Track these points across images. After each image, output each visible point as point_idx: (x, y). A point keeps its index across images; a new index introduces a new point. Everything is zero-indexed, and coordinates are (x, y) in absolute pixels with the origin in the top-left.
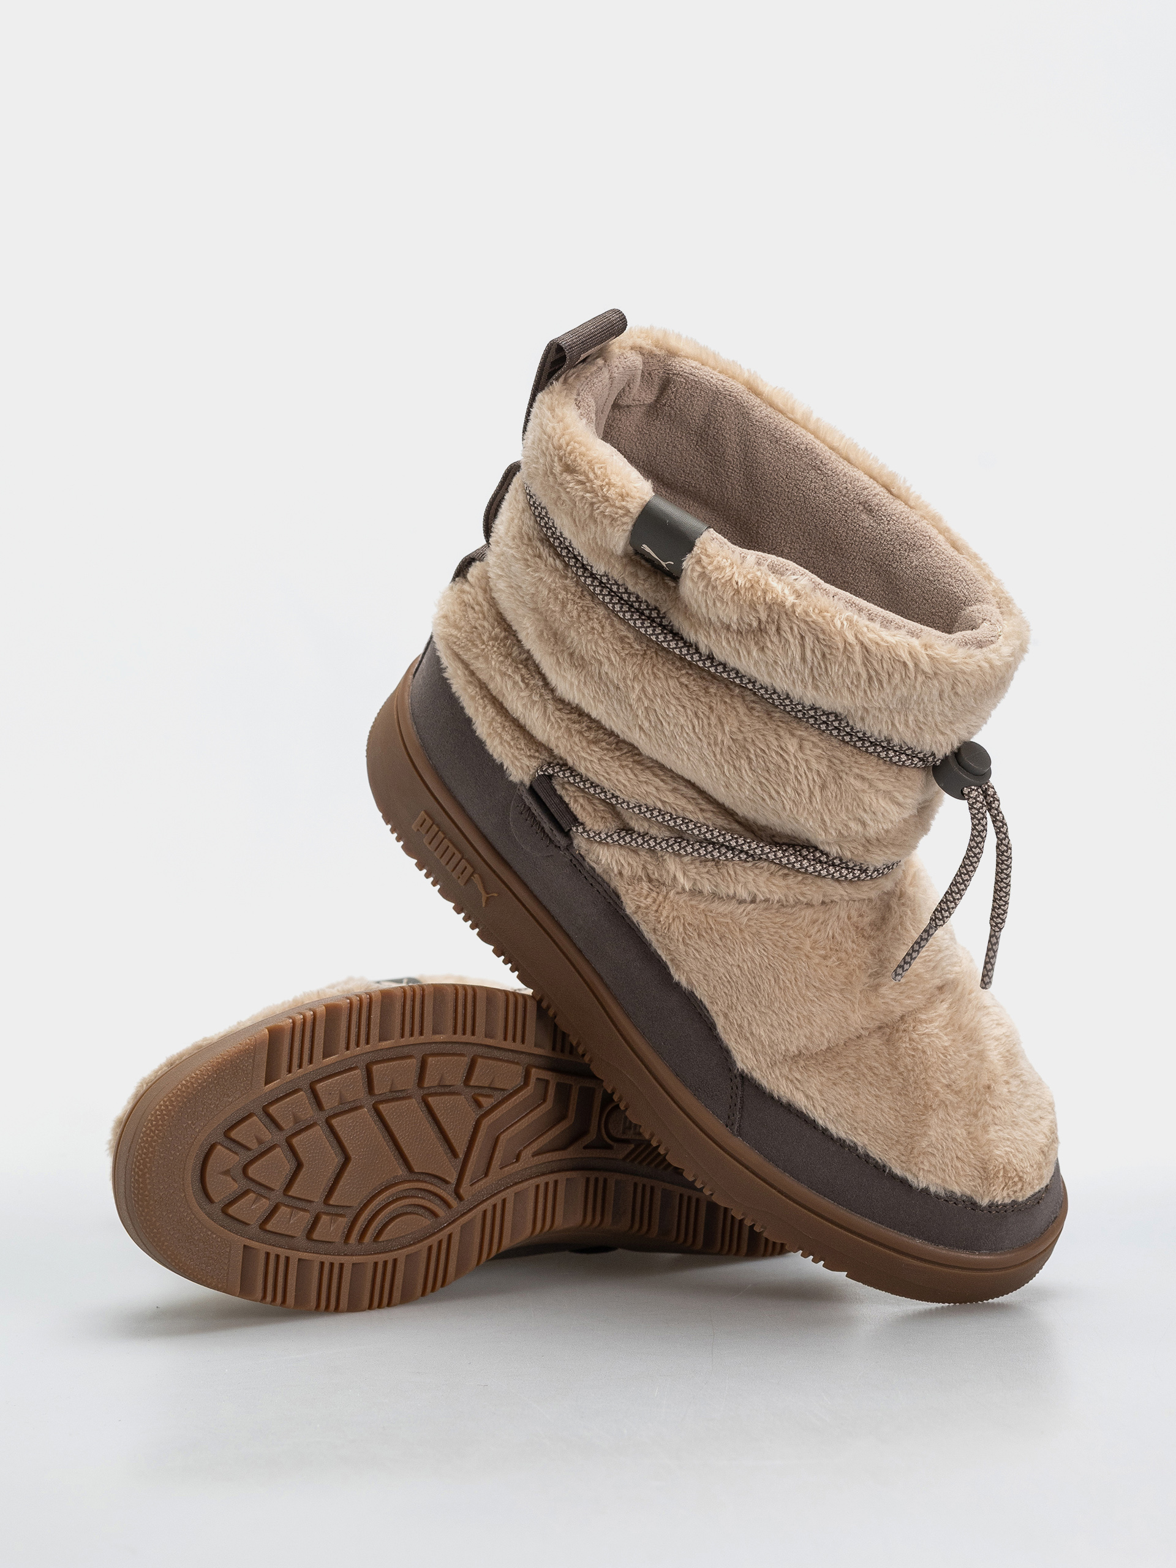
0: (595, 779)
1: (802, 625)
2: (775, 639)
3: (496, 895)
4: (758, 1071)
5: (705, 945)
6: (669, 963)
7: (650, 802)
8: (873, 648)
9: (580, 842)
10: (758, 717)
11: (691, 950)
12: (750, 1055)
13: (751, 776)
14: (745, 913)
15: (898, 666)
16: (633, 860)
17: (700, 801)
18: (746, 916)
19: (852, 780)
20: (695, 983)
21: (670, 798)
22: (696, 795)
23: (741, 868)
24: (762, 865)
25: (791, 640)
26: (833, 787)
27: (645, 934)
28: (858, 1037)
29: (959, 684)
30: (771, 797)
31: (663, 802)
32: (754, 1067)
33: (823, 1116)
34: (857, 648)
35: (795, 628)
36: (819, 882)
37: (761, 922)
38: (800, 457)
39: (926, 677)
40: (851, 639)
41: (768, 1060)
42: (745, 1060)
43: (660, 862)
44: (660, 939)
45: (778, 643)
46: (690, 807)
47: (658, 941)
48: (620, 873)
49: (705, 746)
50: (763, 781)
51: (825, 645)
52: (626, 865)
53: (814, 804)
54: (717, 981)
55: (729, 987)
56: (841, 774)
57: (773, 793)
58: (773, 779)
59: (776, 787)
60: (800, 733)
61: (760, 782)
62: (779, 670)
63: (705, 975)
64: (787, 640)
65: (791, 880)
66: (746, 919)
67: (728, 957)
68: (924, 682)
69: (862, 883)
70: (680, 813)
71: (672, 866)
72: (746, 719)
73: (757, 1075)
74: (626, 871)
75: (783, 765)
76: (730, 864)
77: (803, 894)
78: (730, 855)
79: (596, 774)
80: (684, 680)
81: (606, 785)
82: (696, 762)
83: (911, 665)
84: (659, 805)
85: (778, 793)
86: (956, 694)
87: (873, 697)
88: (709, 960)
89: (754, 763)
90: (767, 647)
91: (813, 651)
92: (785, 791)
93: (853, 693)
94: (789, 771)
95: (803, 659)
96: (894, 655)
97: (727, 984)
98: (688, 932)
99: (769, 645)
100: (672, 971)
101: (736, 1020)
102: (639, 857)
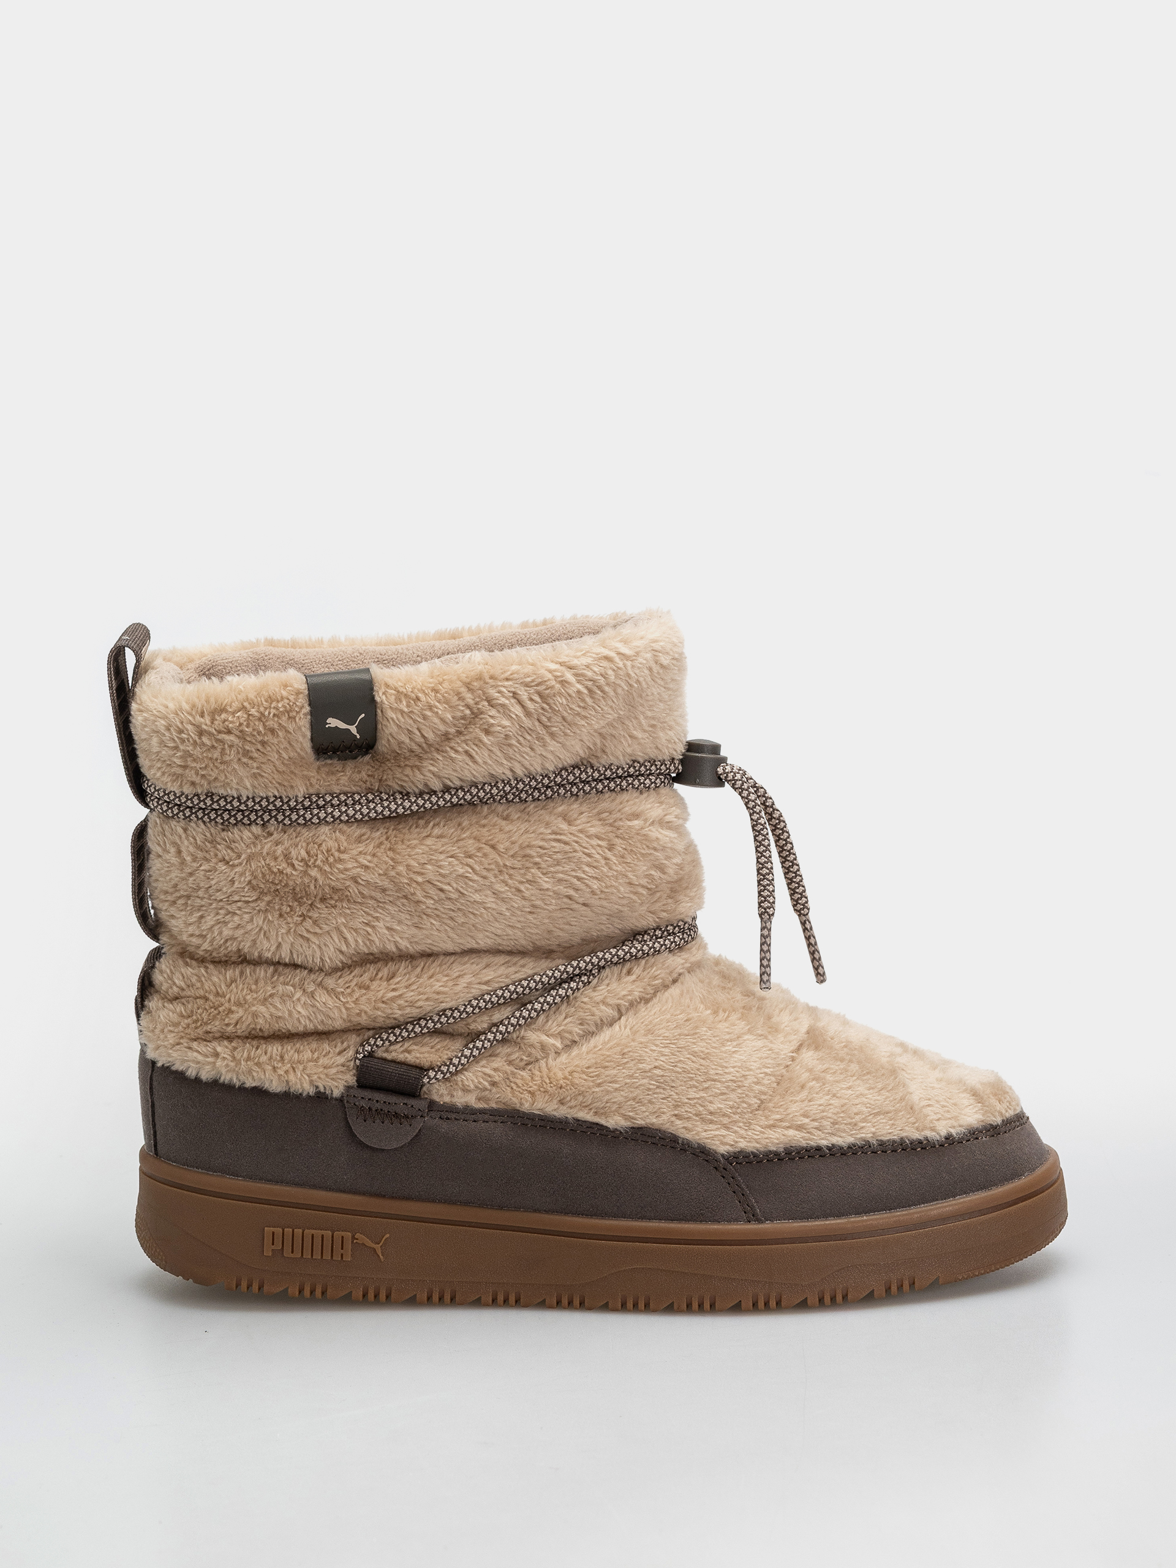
0: (415, 1012)
1: (506, 683)
2: (493, 712)
3: (388, 1235)
4: (742, 1140)
5: (615, 1072)
6: (596, 1119)
7: (475, 992)
8: (575, 662)
9: (438, 1090)
10: (518, 818)
11: (606, 1087)
12: (723, 1132)
13: (547, 879)
14: (623, 1028)
15: (605, 663)
16: (498, 1063)
17: (516, 959)
18: (625, 1028)
19: (629, 823)
20: (631, 1114)
21: (489, 975)
22: (508, 958)
23: (590, 990)
24: (605, 975)
25: (507, 702)
26: (618, 841)
27: (555, 1113)
28: (793, 1061)
29: (661, 654)
30: (577, 890)
31: (487, 983)
32: (736, 1140)
33: (823, 1136)
34: (563, 668)
35: (504, 690)
36: (660, 958)
37: (642, 1023)
39: (632, 661)
40: (553, 666)
41: (741, 1124)
42: (725, 1140)
43: (517, 1043)
44: (573, 1103)
45: (498, 715)
46: (513, 969)
47: (571, 1108)
48: (494, 1084)
49: (493, 880)
50: (561, 876)
51: (537, 685)
52: (492, 1073)
53: (614, 867)
54: (648, 1095)
55: (662, 1091)
56: (616, 824)
57: (575, 881)
58: (567, 868)
59: (574, 874)
60: (560, 809)
61: (560, 881)
62: (514, 742)
63: (634, 1099)
64: (503, 706)
65: (637, 971)
66: (628, 1029)
67: (641, 1066)
68: (633, 667)
70: (508, 981)
71: (533, 1036)
72: (510, 827)
73: (743, 1144)
74: (497, 1077)
75: (567, 848)
76: (579, 994)
77: (655, 978)
78: (573, 985)
79: (412, 1004)
80: (436, 831)
81: (428, 1006)
82: (494, 906)
83: (612, 654)
84: (485, 987)
85: (579, 879)
86: (662, 666)
87: (602, 710)
88: (628, 1081)
89: (543, 865)
90: (492, 725)
91: (531, 700)
92: (584, 872)
93: (586, 717)
94: (575, 851)
95: (528, 714)
96: (594, 656)
97: (658, 1090)
98: (592, 1075)
99: (492, 721)
100: (603, 1122)
101: (690, 1112)
102: (496, 1055)
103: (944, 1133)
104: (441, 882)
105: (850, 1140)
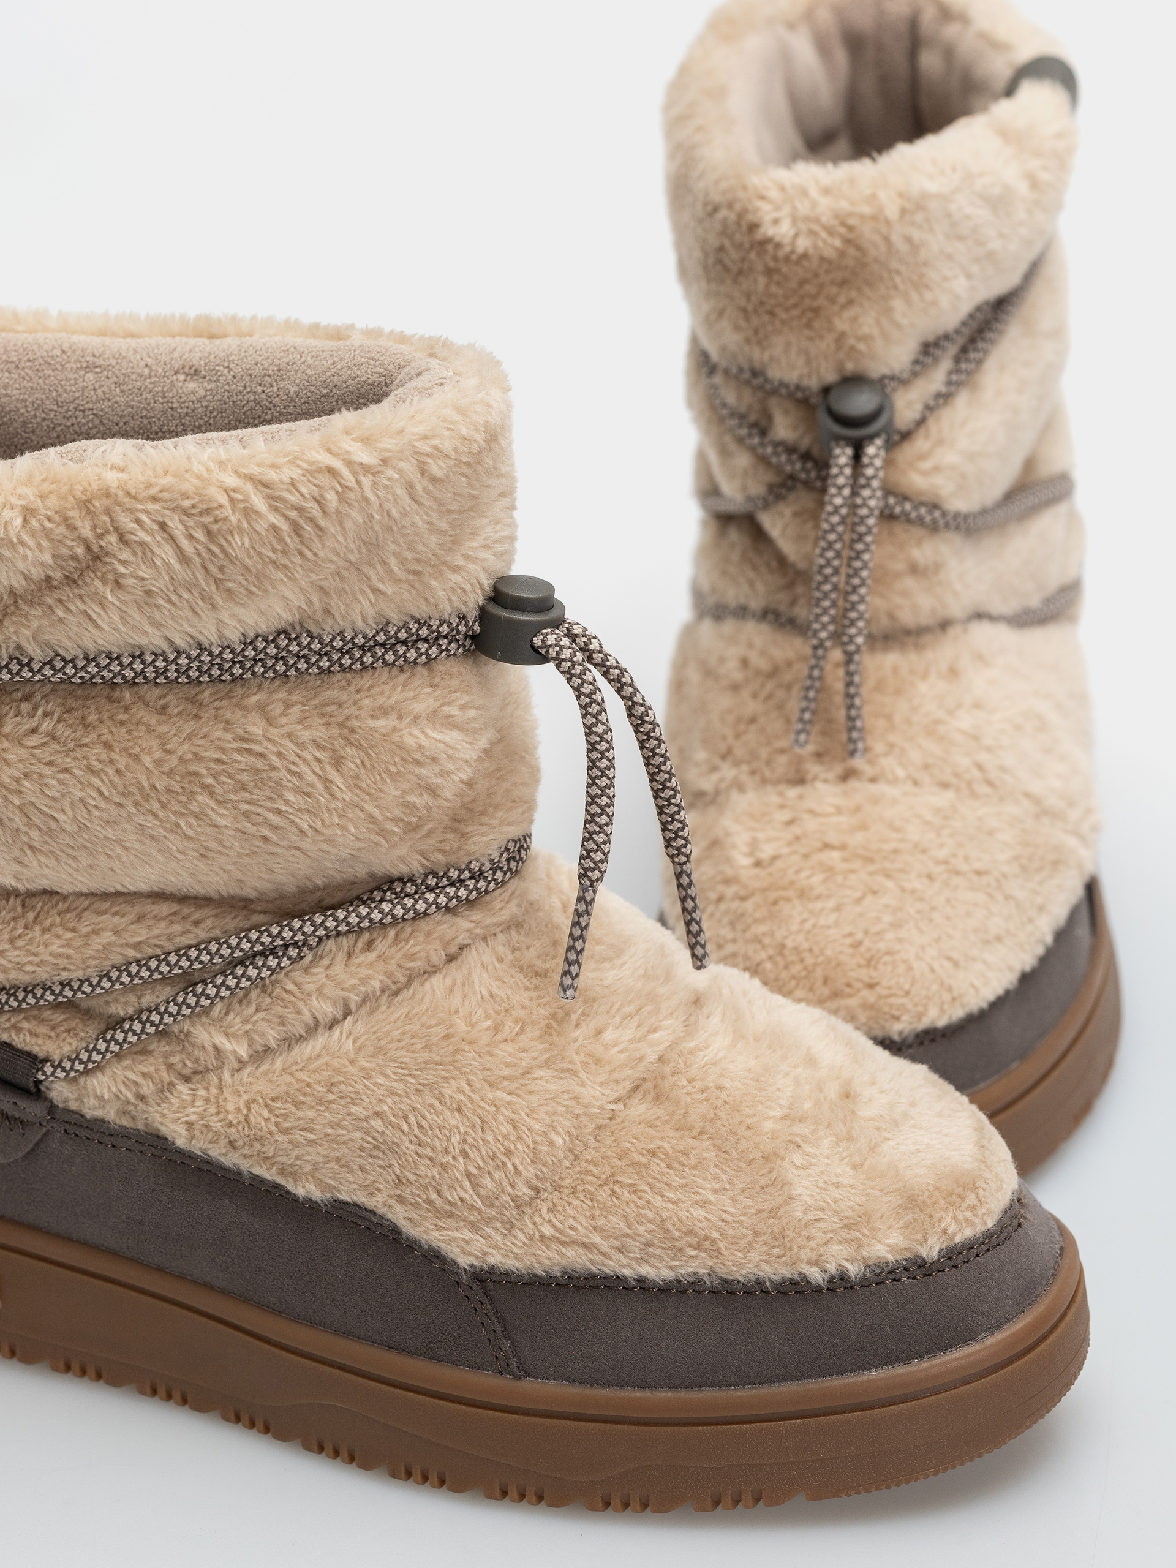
0: (24, 979)
1: (151, 507)
2: (125, 555)
4: (494, 1252)
5: (311, 1114)
6: (280, 1180)
7: (117, 959)
8: (272, 475)
9: (60, 1091)
10: (180, 713)
11: (297, 1136)
12: (467, 1234)
13: (225, 812)
14: (344, 1036)
15: (324, 480)
16: (148, 1066)
17: (186, 911)
18: (347, 1038)
19: (372, 723)
20: (332, 1182)
21: (141, 934)
22: (175, 907)
23: (299, 973)
24: (327, 949)
25: (148, 539)
26: (350, 751)
27: (222, 1159)
28: (611, 1119)
29: (430, 461)
30: (275, 828)
31: (136, 946)
32: (486, 1250)
33: (625, 1261)
34: (249, 488)
35: (144, 517)
36: (424, 925)
37: (375, 1033)
38: (60, 368)
39: (373, 474)
40: (232, 481)
41: (498, 1225)
42: (468, 1248)
43: (184, 1040)
44: (246, 1151)
45: (132, 559)
46: (177, 928)
47: (245, 1156)
48: (142, 1098)
49: (133, 810)
50: (246, 807)
51: (201, 514)
52: (140, 1079)
53: (339, 795)
54: (360, 1156)
55: (380, 1155)
56: (349, 724)
57: (270, 816)
58: (257, 795)
59: (269, 804)
60: (254, 699)
61: (245, 814)
62: (161, 602)
63: (338, 1160)
64: (142, 544)
65: (381, 946)
66: (350, 1041)
67: (354, 1109)
68: (374, 484)
69: (488, 898)
70: (169, 946)
71: (205, 1035)
72: (164, 728)
73: (495, 1259)
74: (145, 1088)
75: (260, 764)
76: (281, 976)
77: (412, 957)
78: (272, 962)
79: (19, 966)
80: (47, 725)
81: (42, 974)
82: (137, 845)
83: (338, 464)
84: (132, 953)
85: (279, 812)
86: (434, 480)
87: (316, 555)
88: (330, 1131)
89: (218, 789)
90: (122, 575)
91: (191, 537)
92: (287, 802)
93: (286, 567)
94: (275, 769)
95: (184, 559)
96: (305, 465)
97: (375, 1153)
98: (277, 1112)
99: (121, 569)
100: (290, 1187)
101: (418, 1196)
102: (150, 1053)
103: (832, 1268)
104: (51, 807)
105: (668, 1275)
